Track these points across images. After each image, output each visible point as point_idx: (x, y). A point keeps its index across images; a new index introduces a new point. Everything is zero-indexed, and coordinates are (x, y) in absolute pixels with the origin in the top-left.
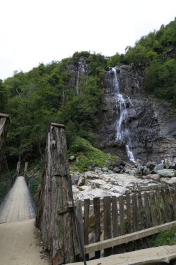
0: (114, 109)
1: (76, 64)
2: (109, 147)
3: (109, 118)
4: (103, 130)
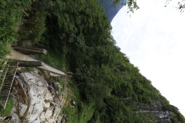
1: (164, 109)
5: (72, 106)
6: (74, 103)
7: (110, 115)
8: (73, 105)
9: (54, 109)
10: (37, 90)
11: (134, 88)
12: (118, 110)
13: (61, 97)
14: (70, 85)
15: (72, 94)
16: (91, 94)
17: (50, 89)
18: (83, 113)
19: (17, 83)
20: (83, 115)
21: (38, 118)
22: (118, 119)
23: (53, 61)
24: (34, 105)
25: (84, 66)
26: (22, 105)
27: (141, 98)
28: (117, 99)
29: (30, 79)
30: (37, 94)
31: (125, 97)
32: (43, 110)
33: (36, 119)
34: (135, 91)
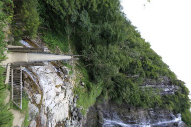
0: (132, 118)
1: (170, 84)
2: (98, 112)
3: (123, 113)
4: (113, 108)
5: (81, 87)
6: (83, 84)
7: (117, 91)
8: (83, 86)
9: (66, 92)
10: (47, 78)
11: (142, 65)
12: (125, 87)
13: (71, 79)
14: (78, 67)
15: (81, 76)
16: (99, 75)
17: (59, 74)
18: (92, 91)
19: (27, 77)
20: (92, 93)
21: (53, 102)
22: (125, 94)
23: (57, 45)
24: (47, 92)
25: (90, 48)
26: (37, 96)
27: (149, 75)
28: (125, 76)
29: (38, 69)
30: (48, 83)
31: (133, 74)
32: (55, 94)
33: (52, 103)
34: (144, 68)
